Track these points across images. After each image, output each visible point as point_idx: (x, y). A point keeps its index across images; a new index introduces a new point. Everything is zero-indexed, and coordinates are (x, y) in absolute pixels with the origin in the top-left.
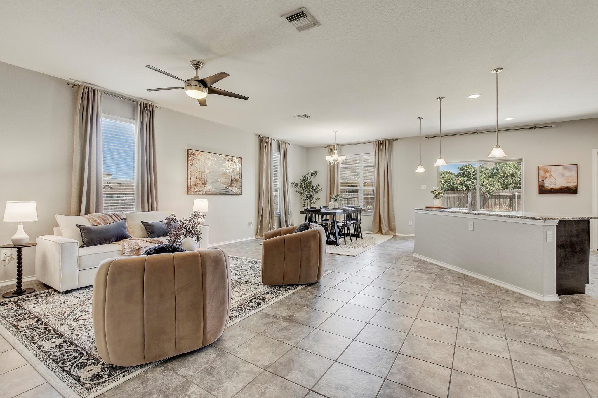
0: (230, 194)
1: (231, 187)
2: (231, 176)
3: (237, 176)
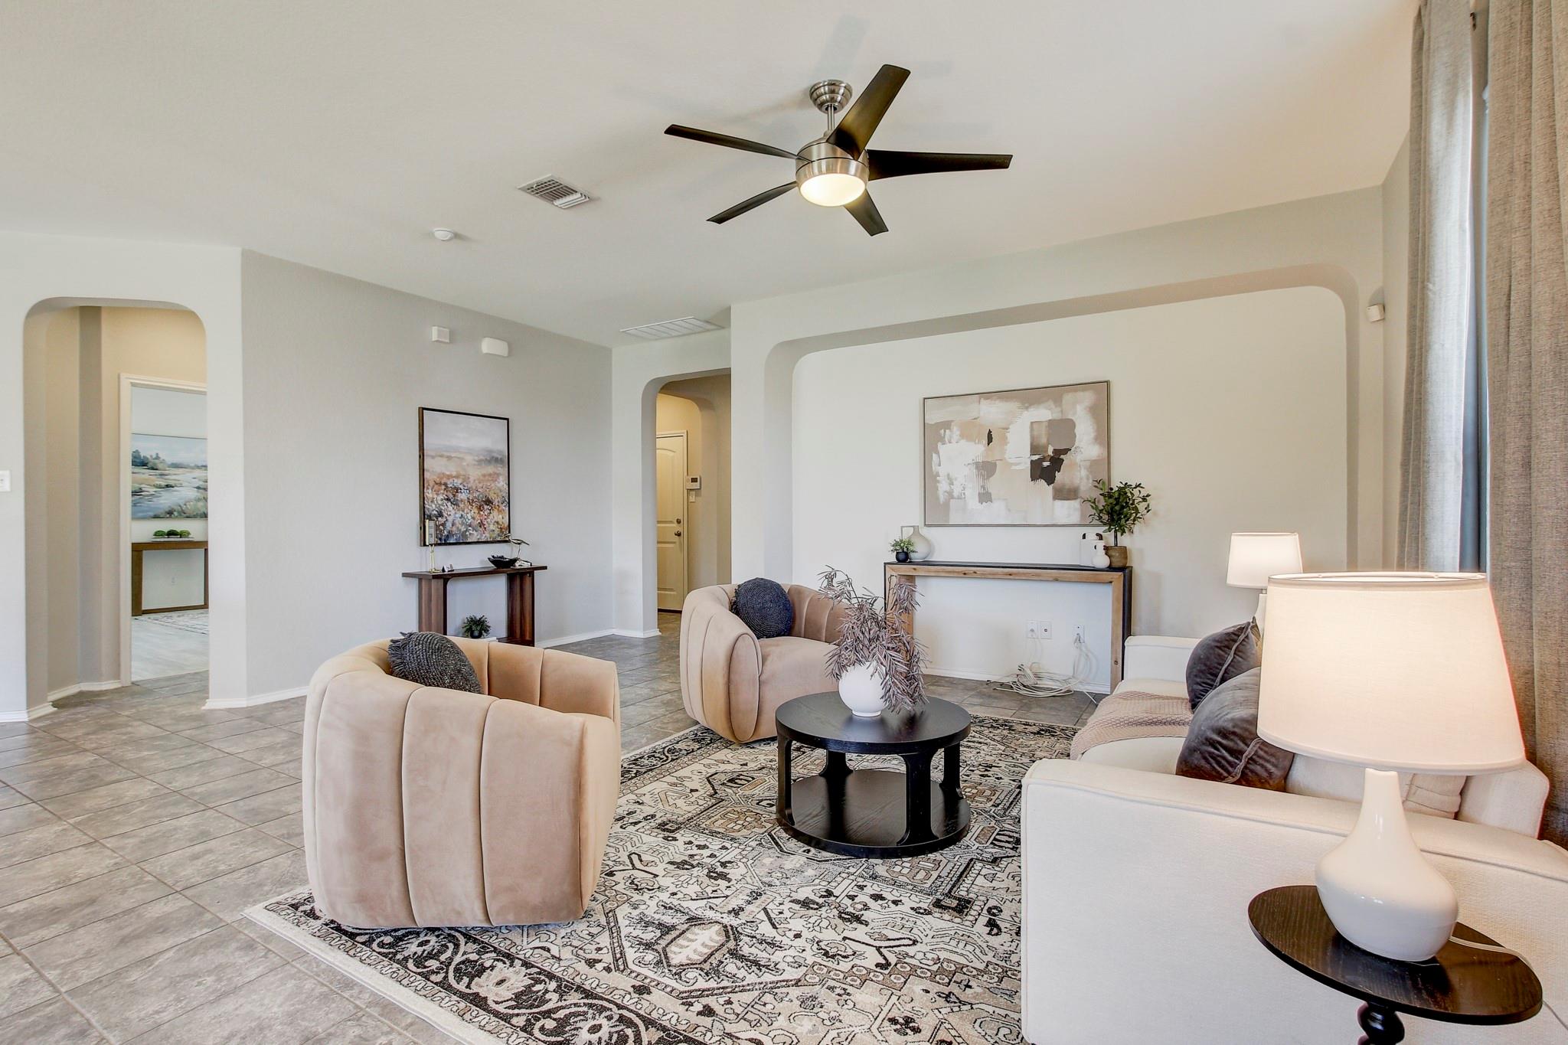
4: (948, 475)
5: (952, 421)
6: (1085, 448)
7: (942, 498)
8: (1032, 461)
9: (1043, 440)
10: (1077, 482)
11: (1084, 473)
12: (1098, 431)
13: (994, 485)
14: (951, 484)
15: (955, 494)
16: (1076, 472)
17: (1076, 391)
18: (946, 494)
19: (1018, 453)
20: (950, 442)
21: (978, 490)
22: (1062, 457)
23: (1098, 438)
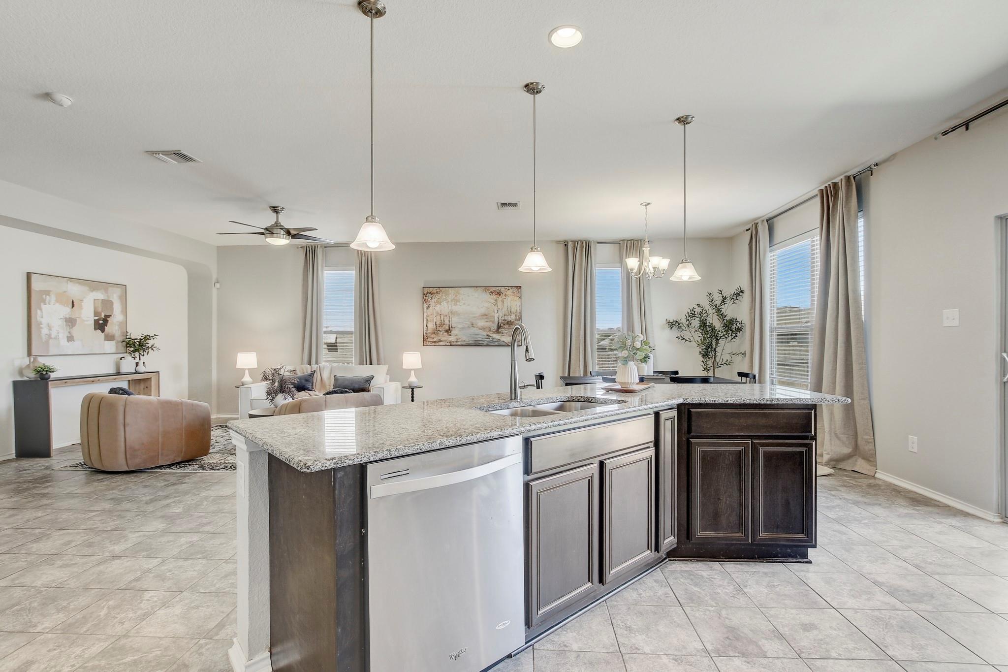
0: (497, 344)
1: (497, 334)
2: (497, 317)
3: (509, 317)
4: (48, 324)
5: (51, 291)
6: (117, 317)
7: (44, 338)
8: (95, 320)
9: (100, 310)
10: (114, 332)
11: (117, 328)
12: (123, 308)
13: (75, 331)
14: (50, 329)
15: (53, 336)
16: (113, 327)
17: (114, 287)
18: (47, 336)
19: (87, 315)
20: (49, 304)
21: (67, 334)
22: (108, 319)
23: (122, 311)
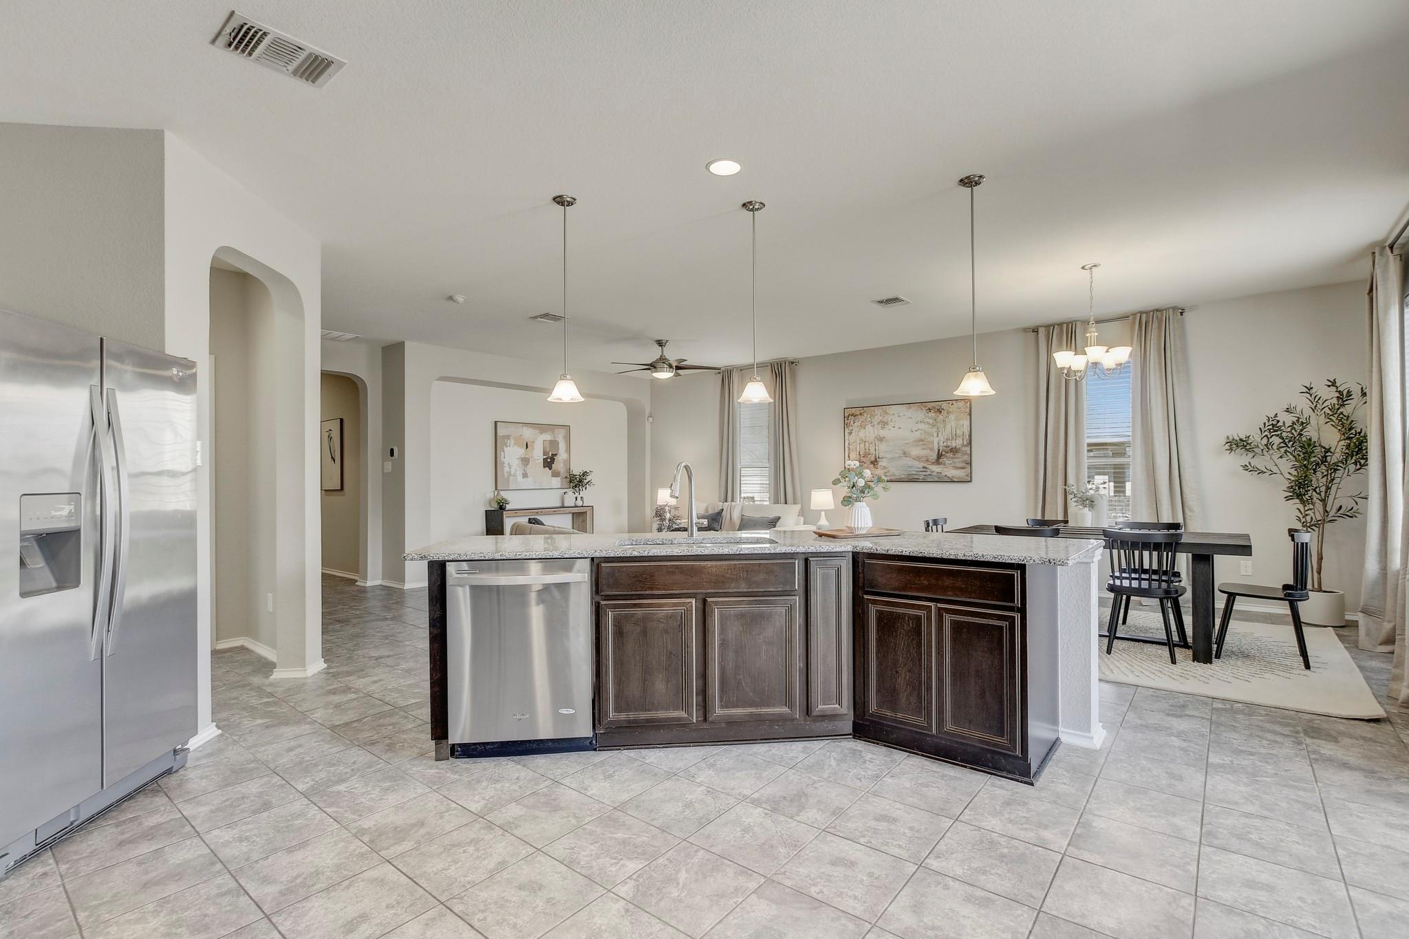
0: (937, 479)
1: (937, 466)
2: (938, 442)
3: (953, 442)
4: (509, 463)
5: (511, 435)
6: (562, 456)
7: (506, 476)
8: (543, 458)
9: (548, 450)
10: (560, 469)
11: (562, 465)
12: (567, 447)
13: (529, 469)
14: (511, 468)
15: (512, 474)
16: (559, 465)
17: (559, 428)
18: (508, 473)
19: (538, 455)
20: (510, 446)
21: (522, 472)
22: (555, 457)
23: (566, 450)
